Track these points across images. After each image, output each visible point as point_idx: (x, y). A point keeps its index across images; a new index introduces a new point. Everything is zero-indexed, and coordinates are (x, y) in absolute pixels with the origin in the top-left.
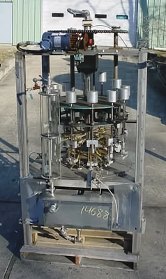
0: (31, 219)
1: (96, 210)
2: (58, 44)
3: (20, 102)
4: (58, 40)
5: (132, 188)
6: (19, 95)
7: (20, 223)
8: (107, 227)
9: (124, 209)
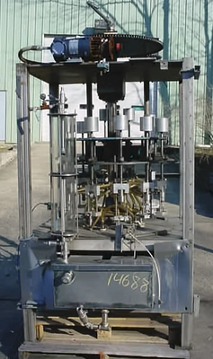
0: (35, 301)
1: (130, 278)
2: (74, 50)
3: (21, 131)
4: (74, 45)
5: (179, 248)
6: (19, 121)
7: (19, 308)
8: (146, 304)
9: (169, 279)
